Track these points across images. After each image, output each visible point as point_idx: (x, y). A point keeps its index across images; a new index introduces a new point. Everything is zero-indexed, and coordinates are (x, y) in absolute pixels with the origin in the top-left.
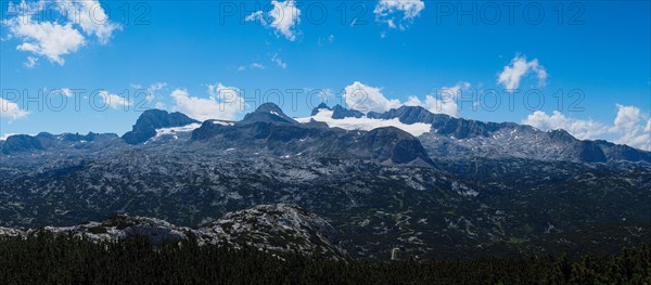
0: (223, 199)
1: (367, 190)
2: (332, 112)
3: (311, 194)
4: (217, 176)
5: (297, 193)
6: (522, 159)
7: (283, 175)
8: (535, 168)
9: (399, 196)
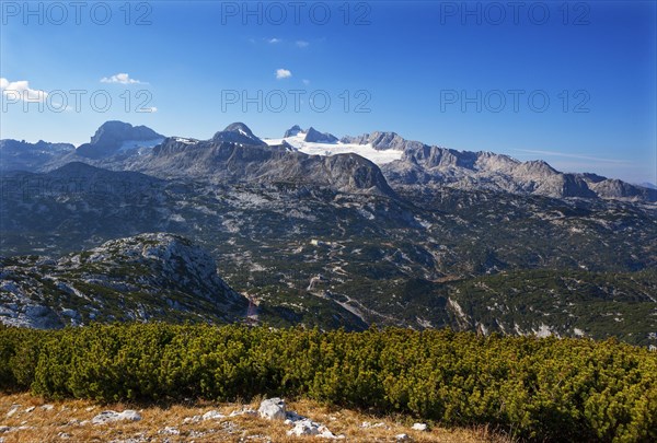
0: (164, 221)
1: (312, 218)
2: (305, 135)
3: (255, 219)
4: (165, 197)
5: (240, 217)
6: (491, 192)
7: (234, 199)
8: (502, 202)
9: (343, 224)
